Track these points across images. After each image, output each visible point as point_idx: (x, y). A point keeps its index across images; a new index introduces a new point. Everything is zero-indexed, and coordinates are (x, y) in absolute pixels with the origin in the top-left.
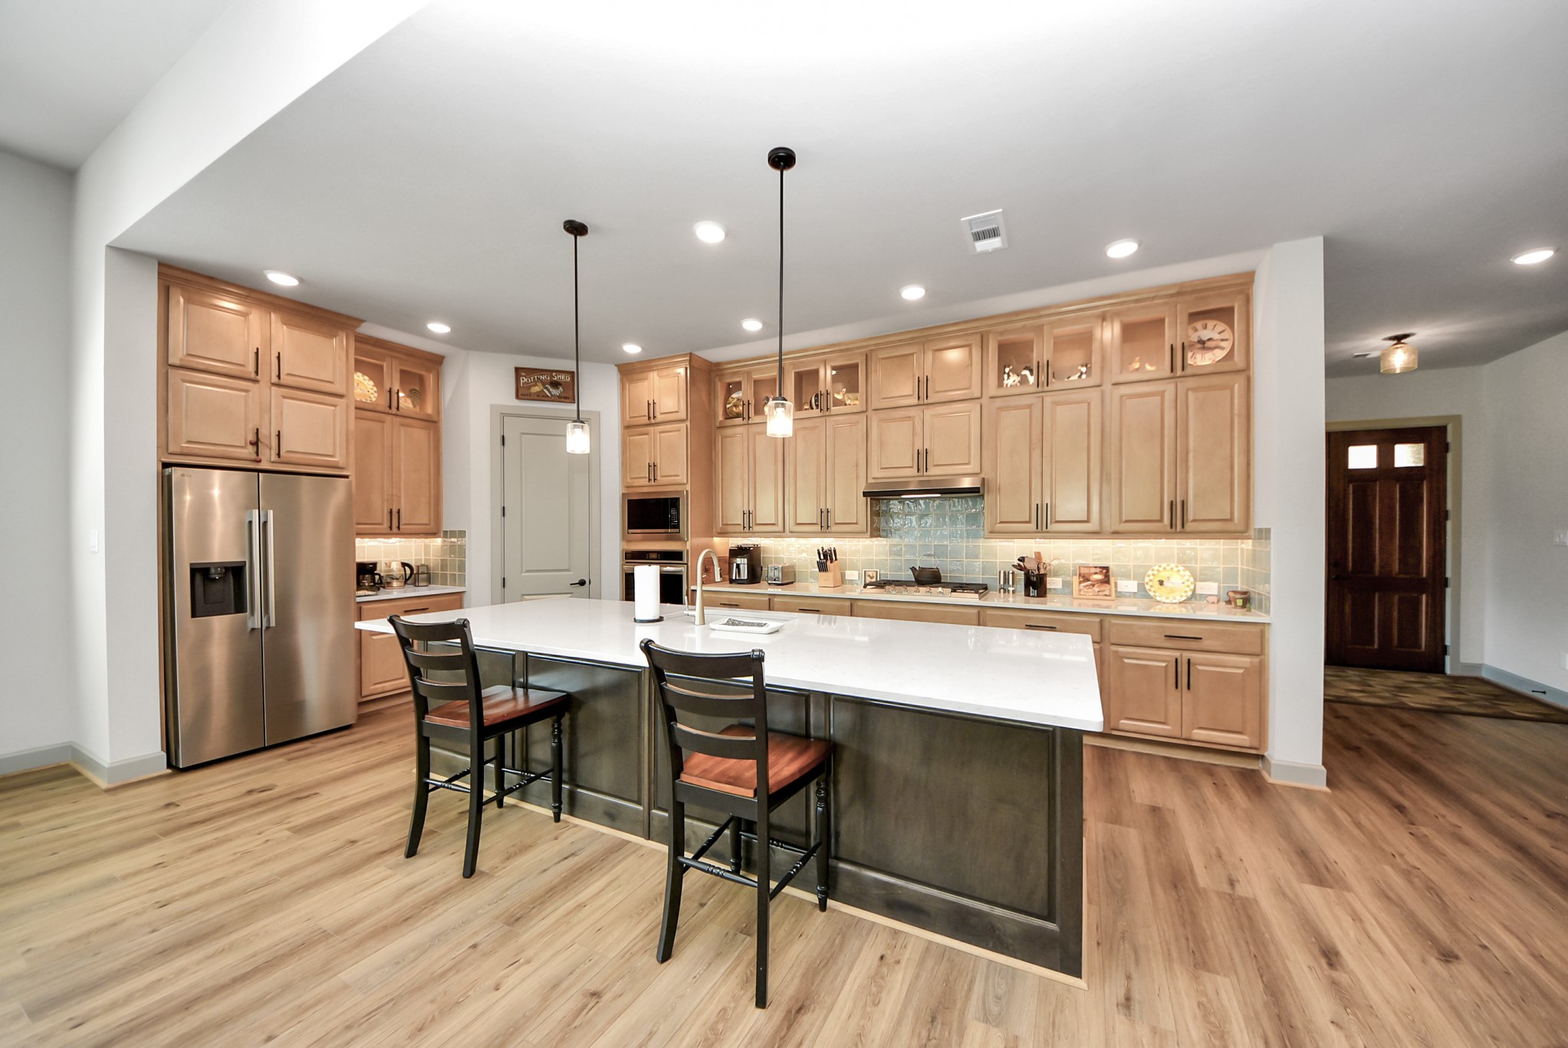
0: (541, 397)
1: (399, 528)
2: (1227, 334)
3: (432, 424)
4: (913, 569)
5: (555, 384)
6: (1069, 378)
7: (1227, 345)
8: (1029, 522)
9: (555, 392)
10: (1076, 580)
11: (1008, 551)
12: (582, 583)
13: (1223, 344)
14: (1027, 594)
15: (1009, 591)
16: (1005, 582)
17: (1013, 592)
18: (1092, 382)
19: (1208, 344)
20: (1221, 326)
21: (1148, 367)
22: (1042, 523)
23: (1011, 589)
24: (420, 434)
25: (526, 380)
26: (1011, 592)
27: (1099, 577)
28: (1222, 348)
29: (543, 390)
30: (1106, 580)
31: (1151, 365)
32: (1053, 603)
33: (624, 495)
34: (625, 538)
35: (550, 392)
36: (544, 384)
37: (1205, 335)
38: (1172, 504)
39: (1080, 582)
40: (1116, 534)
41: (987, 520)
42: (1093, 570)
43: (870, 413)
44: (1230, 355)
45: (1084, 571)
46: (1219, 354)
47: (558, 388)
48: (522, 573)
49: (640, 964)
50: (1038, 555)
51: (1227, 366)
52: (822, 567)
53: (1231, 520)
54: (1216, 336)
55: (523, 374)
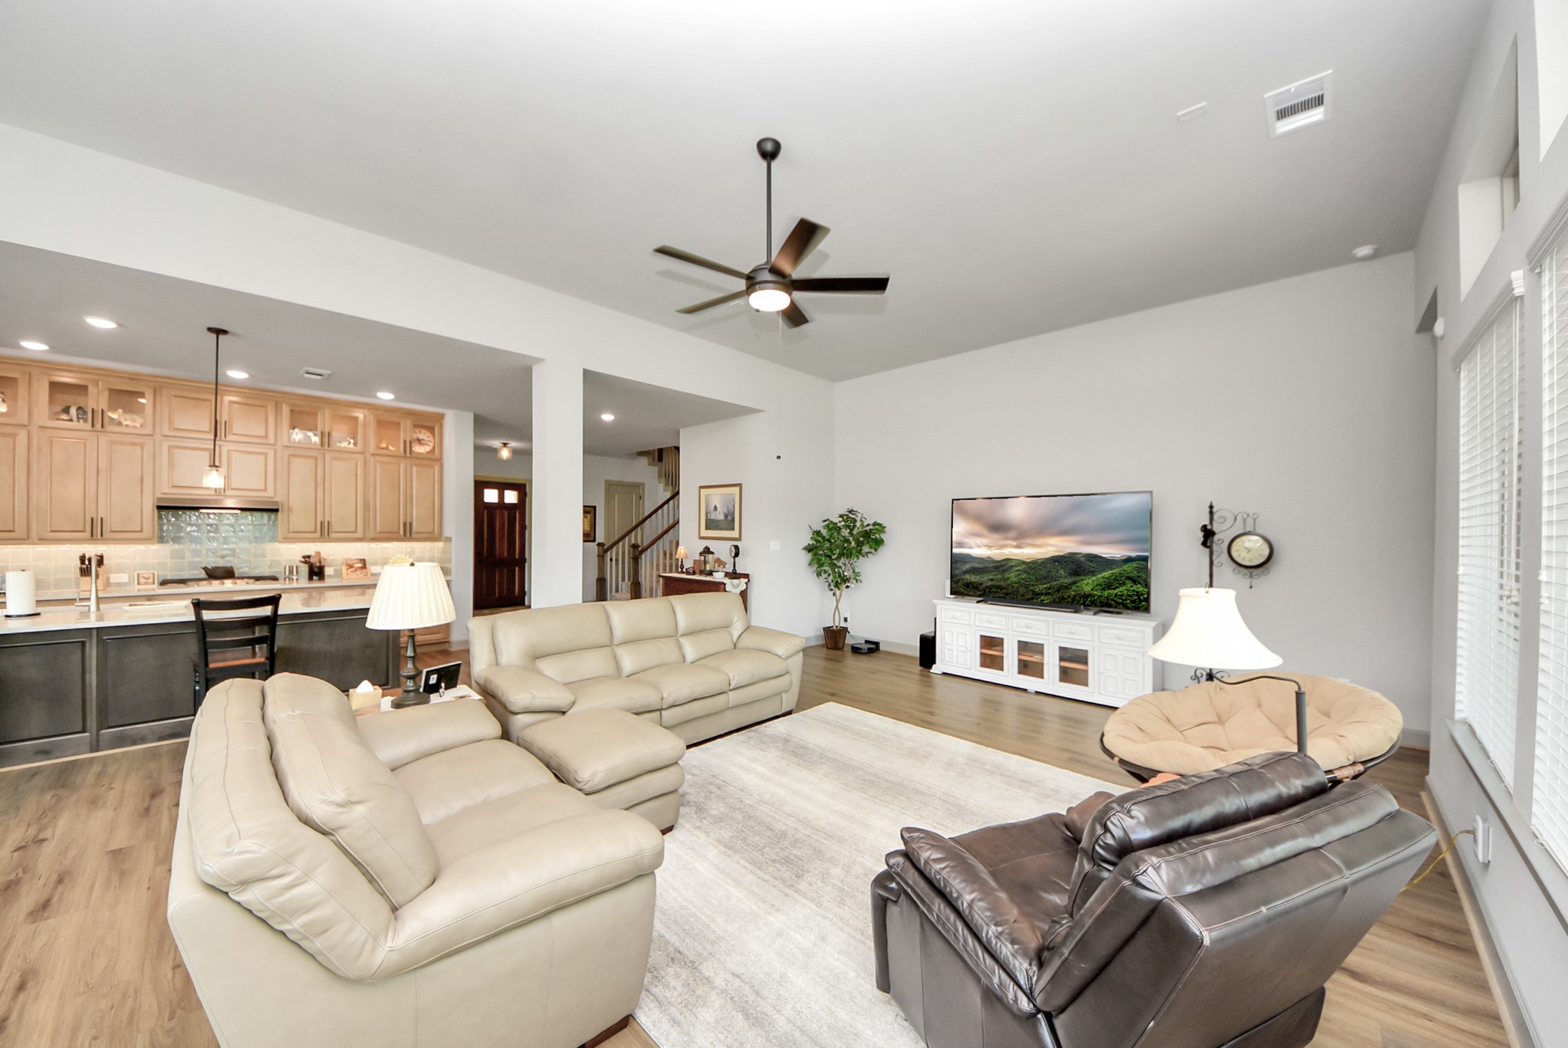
2: (431, 439)
4: (205, 569)
6: (340, 442)
7: (431, 445)
8: (315, 532)
10: (344, 568)
11: (293, 552)
13: (429, 443)
14: (311, 578)
15: (293, 579)
16: (289, 573)
17: (297, 579)
18: (358, 449)
19: (423, 442)
20: (428, 434)
21: (391, 448)
22: (325, 532)
23: (295, 578)
26: (295, 580)
27: (360, 565)
28: (429, 445)
30: (364, 567)
31: (393, 446)
32: (328, 582)
37: (421, 436)
38: (405, 524)
39: (347, 569)
40: (374, 540)
41: (281, 531)
42: (356, 561)
43: (158, 437)
44: (433, 451)
45: (349, 562)
46: (428, 449)
50: (318, 554)
51: (430, 456)
53: (434, 532)
54: (426, 438)
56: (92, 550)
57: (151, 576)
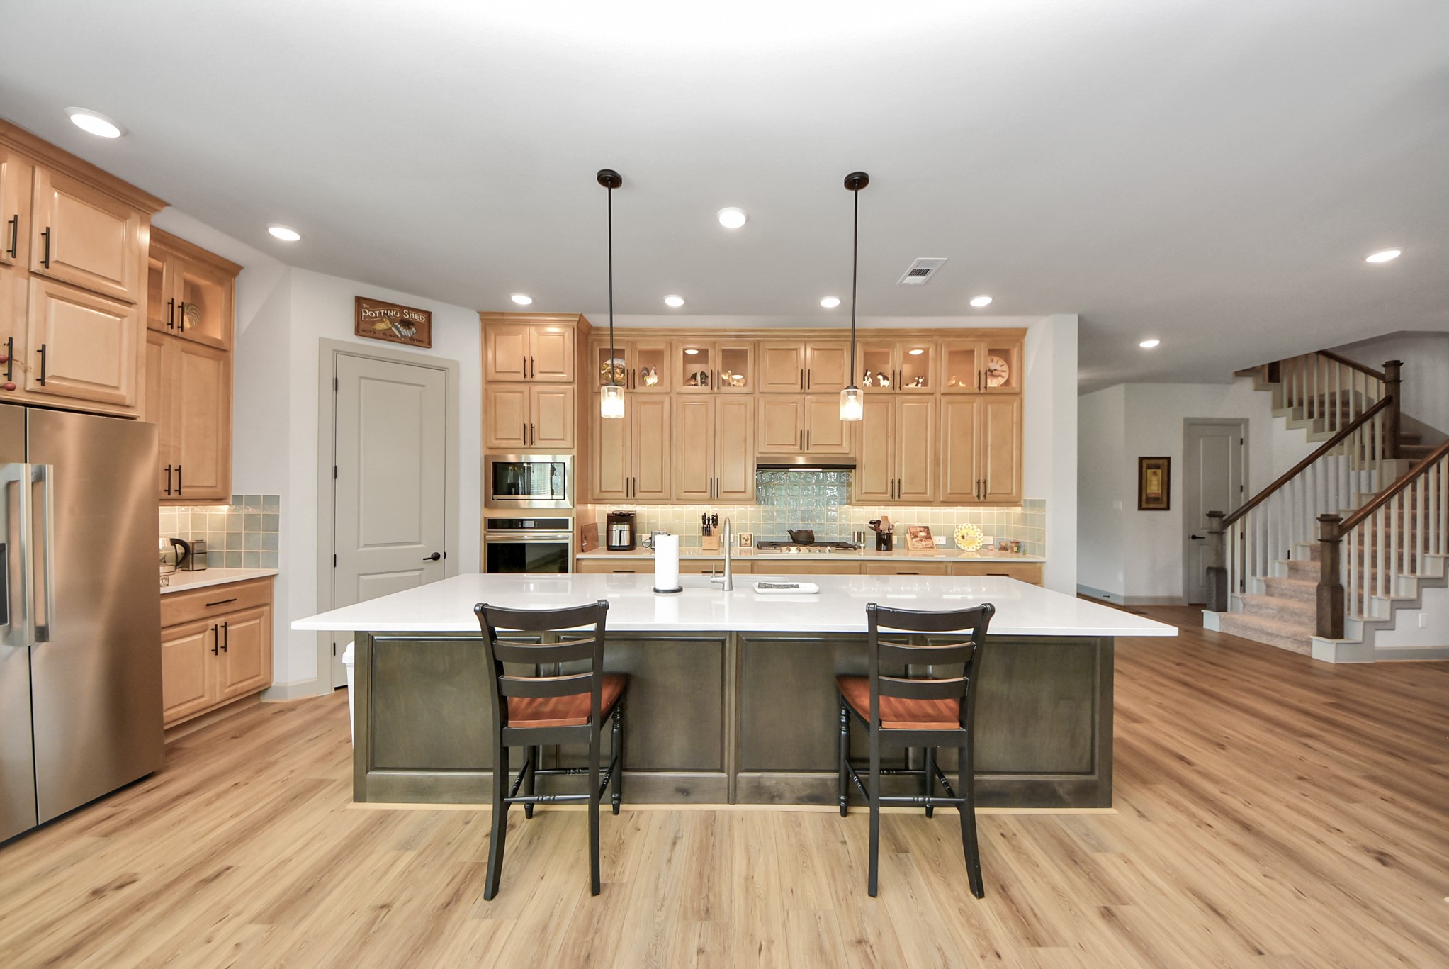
0: (387, 336)
1: (179, 491)
2: (1005, 368)
3: (220, 351)
4: (790, 532)
5: (407, 324)
6: (907, 385)
7: (1006, 375)
8: (886, 493)
9: (405, 332)
10: (908, 536)
11: (861, 516)
12: (436, 557)
13: (1003, 374)
14: (879, 548)
15: (860, 547)
16: (858, 541)
17: (864, 547)
18: (925, 389)
19: (995, 373)
20: (1002, 362)
21: (961, 384)
22: (895, 495)
23: (862, 545)
24: (206, 366)
25: (369, 313)
26: (862, 548)
27: (923, 534)
28: (1003, 377)
29: (390, 329)
30: (929, 537)
31: (963, 383)
32: (896, 555)
33: (486, 458)
34: (487, 504)
35: (400, 332)
36: (392, 321)
37: (993, 366)
38: (978, 483)
39: (912, 539)
40: (947, 503)
41: (855, 491)
42: (919, 529)
43: (757, 395)
44: (1007, 383)
45: (913, 530)
46: (1002, 381)
47: (410, 329)
48: (358, 548)
49: (860, 904)
50: (886, 518)
51: (1006, 390)
52: (707, 532)
53: (1011, 494)
54: (999, 368)
55: (365, 305)
56: (710, 510)
57: (749, 537)
